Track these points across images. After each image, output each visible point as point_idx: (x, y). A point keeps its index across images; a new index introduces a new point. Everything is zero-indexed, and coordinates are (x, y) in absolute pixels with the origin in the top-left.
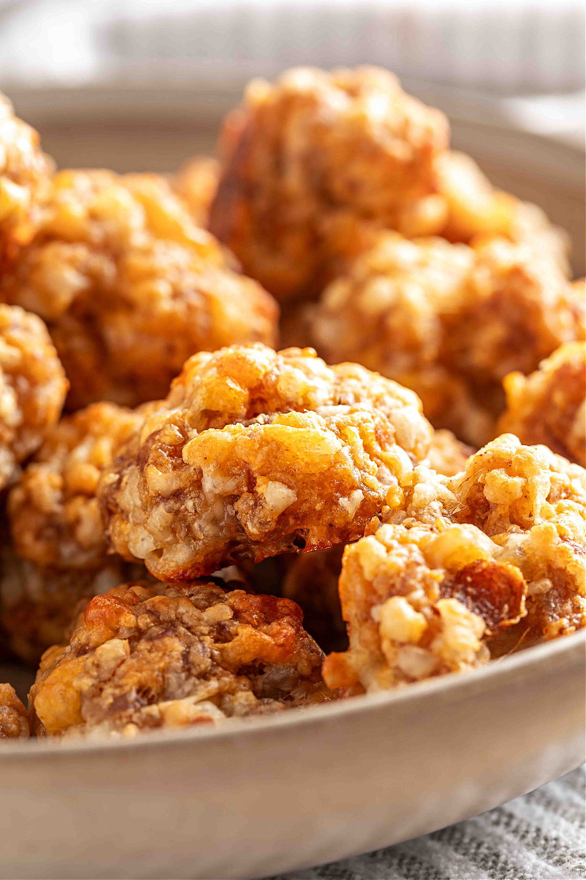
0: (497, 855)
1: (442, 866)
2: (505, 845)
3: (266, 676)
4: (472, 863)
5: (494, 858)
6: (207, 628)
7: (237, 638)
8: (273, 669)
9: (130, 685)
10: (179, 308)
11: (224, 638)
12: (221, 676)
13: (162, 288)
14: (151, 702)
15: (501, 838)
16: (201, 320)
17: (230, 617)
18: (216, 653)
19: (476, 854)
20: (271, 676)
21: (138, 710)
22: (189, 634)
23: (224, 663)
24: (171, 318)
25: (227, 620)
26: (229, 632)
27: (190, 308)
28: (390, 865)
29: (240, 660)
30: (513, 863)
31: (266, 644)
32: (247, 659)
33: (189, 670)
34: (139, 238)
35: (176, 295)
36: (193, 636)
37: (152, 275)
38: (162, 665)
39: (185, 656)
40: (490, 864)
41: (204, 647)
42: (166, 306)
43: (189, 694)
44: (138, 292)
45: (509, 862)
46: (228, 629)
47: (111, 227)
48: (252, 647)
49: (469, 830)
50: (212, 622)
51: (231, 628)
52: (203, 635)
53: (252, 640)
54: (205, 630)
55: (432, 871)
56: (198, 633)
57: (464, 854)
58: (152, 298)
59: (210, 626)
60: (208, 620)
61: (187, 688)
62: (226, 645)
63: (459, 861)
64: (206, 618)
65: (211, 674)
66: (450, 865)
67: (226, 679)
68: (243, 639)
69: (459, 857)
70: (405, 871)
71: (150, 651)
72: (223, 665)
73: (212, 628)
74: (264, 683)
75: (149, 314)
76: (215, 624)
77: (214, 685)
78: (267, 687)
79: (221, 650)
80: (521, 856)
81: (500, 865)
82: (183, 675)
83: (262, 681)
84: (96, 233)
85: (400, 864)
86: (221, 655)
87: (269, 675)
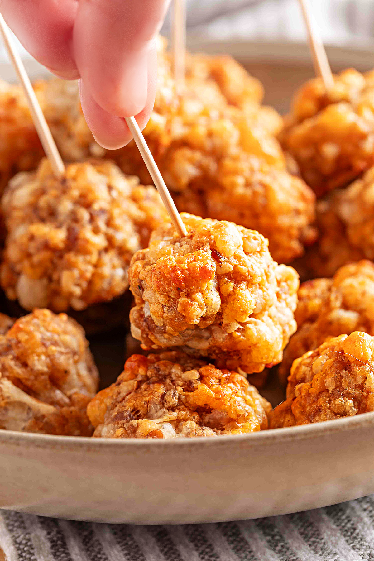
0: (355, 529)
1: (323, 531)
2: (362, 524)
3: (212, 414)
4: (340, 532)
5: (352, 530)
6: (182, 382)
7: (196, 391)
8: (216, 412)
9: (129, 407)
10: (248, 192)
11: (190, 389)
12: (181, 410)
13: (240, 181)
14: (138, 418)
15: (362, 519)
16: (260, 201)
17: (196, 378)
18: (183, 397)
19: (344, 527)
20: (215, 415)
21: (128, 421)
22: (171, 384)
23: (187, 403)
24: (243, 197)
25: (194, 380)
26: (193, 387)
27: (255, 193)
28: (297, 525)
29: (195, 403)
30: (362, 535)
31: (210, 397)
32: (200, 403)
33: (163, 404)
34: (233, 150)
35: (248, 184)
36: (173, 386)
37: (236, 172)
38: (148, 398)
39: (163, 396)
40: (349, 534)
41: (174, 393)
42: (240, 190)
43: (160, 417)
44: (226, 181)
45: (360, 534)
46: (193, 385)
47: (217, 142)
48: (202, 397)
49: (348, 512)
50: (186, 379)
51: (195, 385)
52: (179, 386)
53: (203, 393)
54: (181, 383)
55: (317, 533)
56: (176, 384)
57: (338, 526)
58: (234, 185)
59: (184, 382)
60: (184, 378)
61: (160, 413)
62: (189, 393)
63: (334, 529)
64: (183, 377)
65: (177, 408)
66: (327, 531)
67: (183, 413)
68: (199, 392)
69: (334, 527)
70: (302, 530)
71: (145, 390)
72: (186, 404)
73: (185, 383)
74: (210, 418)
75: (231, 194)
76: (188, 381)
77: (175, 414)
78: (211, 421)
79: (187, 396)
80: (368, 532)
81: (354, 535)
82: (159, 407)
83: (208, 417)
84: (208, 144)
85: (302, 526)
86: (186, 399)
87: (214, 414)
